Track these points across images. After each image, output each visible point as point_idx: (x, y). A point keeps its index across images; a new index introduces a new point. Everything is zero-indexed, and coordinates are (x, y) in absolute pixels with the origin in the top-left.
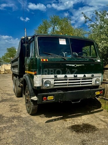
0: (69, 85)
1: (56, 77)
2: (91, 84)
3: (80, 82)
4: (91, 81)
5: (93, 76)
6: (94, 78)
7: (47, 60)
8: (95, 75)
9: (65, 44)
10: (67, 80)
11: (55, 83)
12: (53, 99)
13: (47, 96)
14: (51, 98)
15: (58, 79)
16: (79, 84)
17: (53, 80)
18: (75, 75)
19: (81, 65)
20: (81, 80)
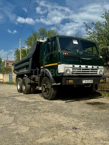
0: (82, 73)
1: (73, 66)
2: (97, 74)
3: (89, 72)
4: (97, 72)
5: (98, 67)
6: (99, 69)
7: (67, 54)
8: (100, 67)
9: (77, 44)
10: (81, 69)
11: (73, 71)
12: (72, 82)
13: (69, 80)
14: (71, 81)
15: (75, 68)
16: (89, 74)
17: (72, 68)
18: (87, 66)
19: (90, 59)
20: (90, 70)
